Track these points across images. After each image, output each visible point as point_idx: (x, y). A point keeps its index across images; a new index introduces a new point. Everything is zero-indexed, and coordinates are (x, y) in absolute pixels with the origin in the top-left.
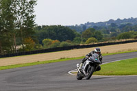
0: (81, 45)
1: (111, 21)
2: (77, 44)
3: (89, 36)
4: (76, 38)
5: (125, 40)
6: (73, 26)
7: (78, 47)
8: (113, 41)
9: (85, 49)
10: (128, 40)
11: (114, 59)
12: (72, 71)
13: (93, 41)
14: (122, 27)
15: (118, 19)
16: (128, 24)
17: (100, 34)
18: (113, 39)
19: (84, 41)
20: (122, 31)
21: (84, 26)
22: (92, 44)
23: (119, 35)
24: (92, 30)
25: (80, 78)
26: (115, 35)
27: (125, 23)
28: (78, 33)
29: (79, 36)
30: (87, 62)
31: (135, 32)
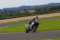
5: (11, 17)
10: (12, 17)
11: (6, 25)
15: (8, 8)
16: (12, 10)
18: (6, 17)
20: (9, 13)
23: (8, 15)
27: (10, 10)
30: (33, 23)
31: (15, 14)
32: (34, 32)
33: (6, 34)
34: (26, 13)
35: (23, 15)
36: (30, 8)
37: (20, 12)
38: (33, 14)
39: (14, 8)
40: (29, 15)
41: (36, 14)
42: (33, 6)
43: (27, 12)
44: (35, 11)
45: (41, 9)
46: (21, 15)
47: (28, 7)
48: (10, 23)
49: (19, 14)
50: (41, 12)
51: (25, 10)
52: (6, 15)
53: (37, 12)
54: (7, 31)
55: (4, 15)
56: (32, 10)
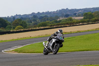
0: (12, 31)
1: (33, 13)
2: (8, 31)
3: (17, 24)
4: (7, 26)
5: (43, 28)
6: (5, 18)
7: (9, 33)
8: (35, 28)
9: (15, 34)
10: (45, 27)
11: (36, 41)
12: (5, 50)
13: (20, 28)
14: (41, 18)
16: (45, 16)
17: (25, 23)
18: (35, 27)
19: (14, 28)
20: (41, 21)
21: (14, 18)
22: (19, 30)
23: (39, 24)
24: (20, 20)
25: (46, 53)
26: (36, 24)
27: (43, 15)
28: (9, 22)
29: (10, 24)
30: (54, 40)
31: (51, 22)
32: (56, 54)
33: (36, 56)
34: (69, 20)
35: (64, 24)
36: (75, 12)
37: (58, 20)
38: (79, 23)
39: (48, 13)
40: (73, 23)
41: (85, 22)
42: (80, 10)
43: (71, 19)
44: (82, 18)
45: (93, 14)
46: (60, 25)
47: (72, 10)
48: (42, 37)
49: (57, 22)
50: (93, 19)
51: (67, 16)
52: (35, 25)
53: (86, 19)
54: (37, 51)
55: (31, 24)
56: (79, 16)
